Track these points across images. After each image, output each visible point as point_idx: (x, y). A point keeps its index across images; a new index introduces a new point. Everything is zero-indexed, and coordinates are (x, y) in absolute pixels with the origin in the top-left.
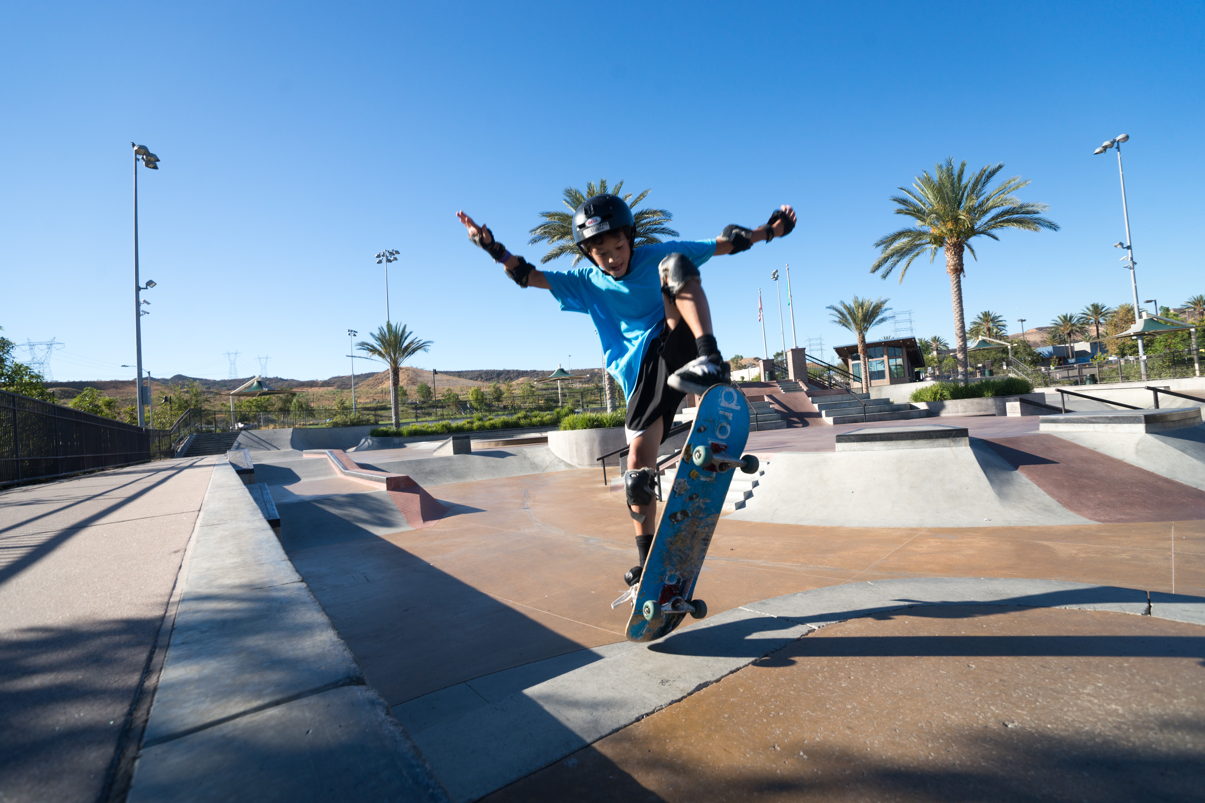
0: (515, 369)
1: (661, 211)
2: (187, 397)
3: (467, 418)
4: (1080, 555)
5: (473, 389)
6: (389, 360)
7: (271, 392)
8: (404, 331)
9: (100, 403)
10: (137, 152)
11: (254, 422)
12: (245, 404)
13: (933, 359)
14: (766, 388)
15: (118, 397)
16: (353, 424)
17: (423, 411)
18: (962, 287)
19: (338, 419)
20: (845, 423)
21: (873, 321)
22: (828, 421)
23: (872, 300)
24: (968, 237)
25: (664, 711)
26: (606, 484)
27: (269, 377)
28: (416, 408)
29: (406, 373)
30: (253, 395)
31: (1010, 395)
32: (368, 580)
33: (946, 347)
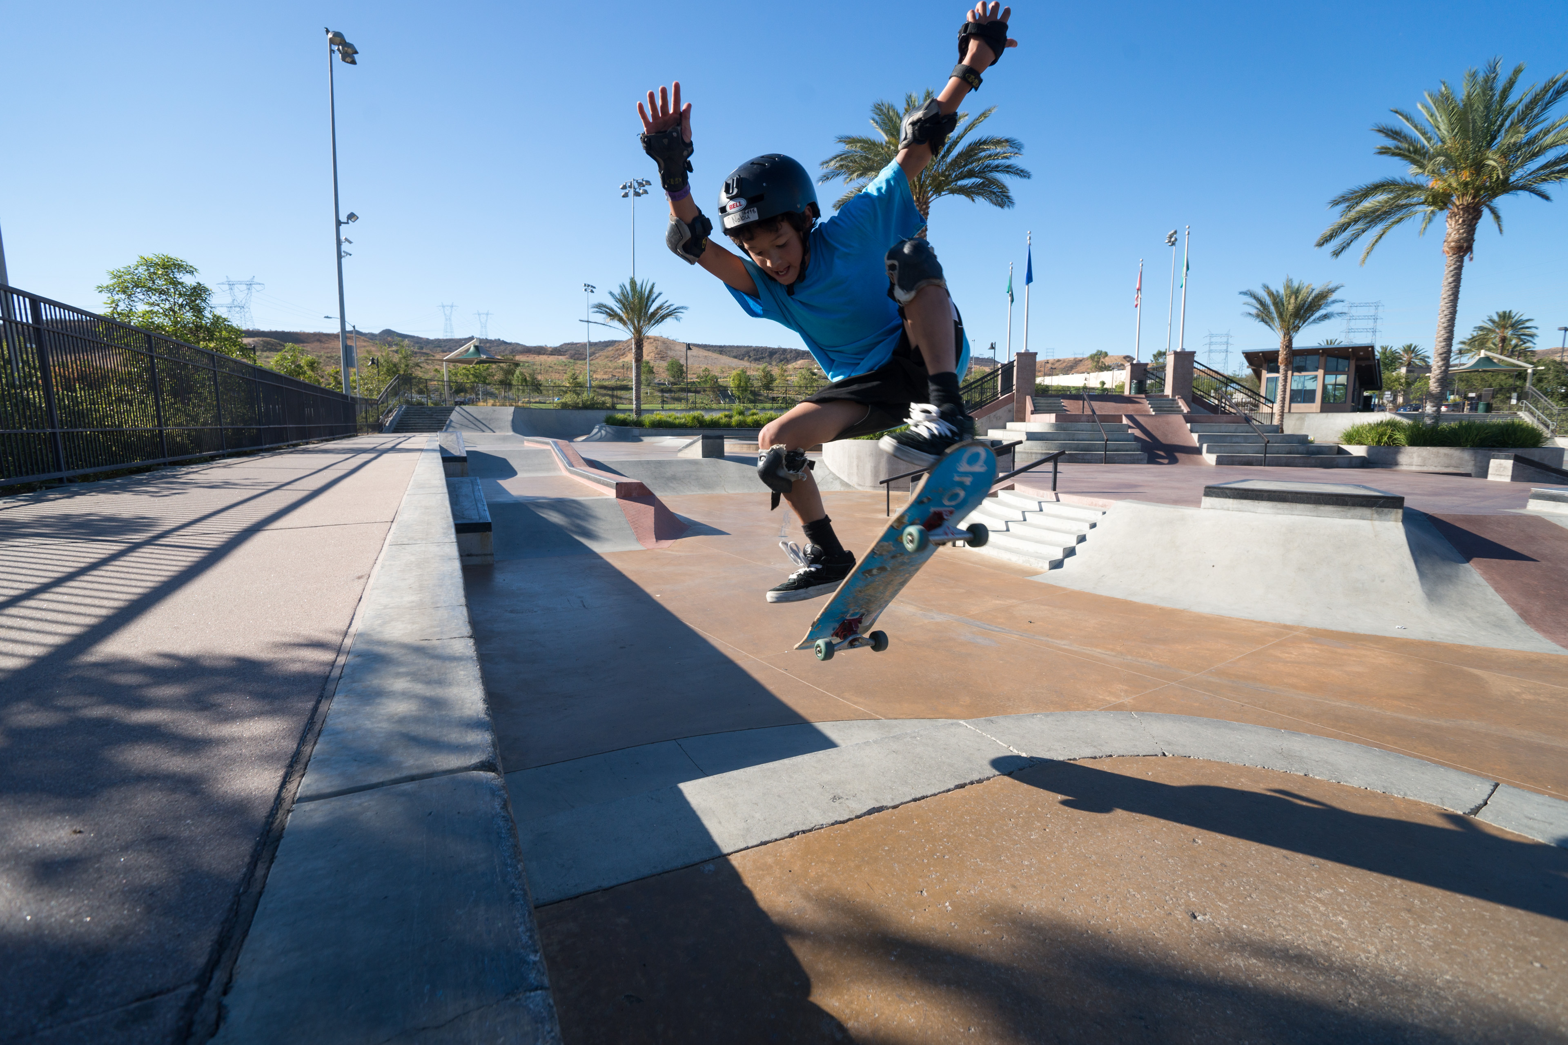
0: (794, 348)
1: (1007, 141)
2: (396, 358)
3: (725, 410)
4: (1524, 696)
5: (734, 373)
6: (633, 330)
7: (491, 361)
8: (651, 291)
9: (303, 363)
10: (332, 41)
11: (471, 395)
12: (461, 372)
13: (1398, 379)
14: (1129, 405)
15: (322, 353)
16: (586, 407)
17: (673, 394)
18: (1462, 276)
19: (569, 398)
20: (1233, 464)
21: (1309, 317)
22: (1210, 459)
23: (1313, 286)
24: (1495, 195)
25: (822, 831)
26: (888, 515)
27: (490, 338)
28: (662, 391)
29: (654, 344)
30: (469, 362)
31: (1504, 447)
32: (584, 606)
33: (1425, 361)
